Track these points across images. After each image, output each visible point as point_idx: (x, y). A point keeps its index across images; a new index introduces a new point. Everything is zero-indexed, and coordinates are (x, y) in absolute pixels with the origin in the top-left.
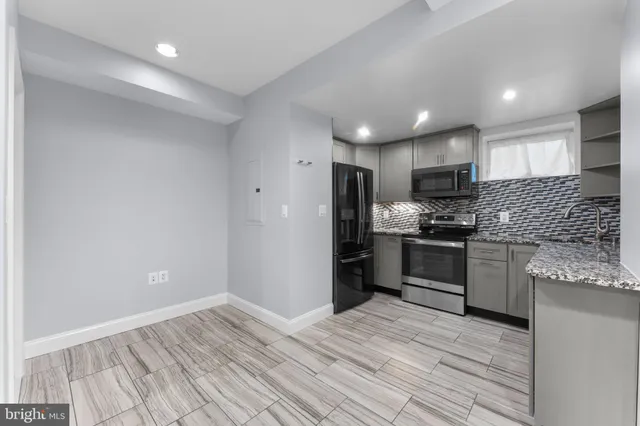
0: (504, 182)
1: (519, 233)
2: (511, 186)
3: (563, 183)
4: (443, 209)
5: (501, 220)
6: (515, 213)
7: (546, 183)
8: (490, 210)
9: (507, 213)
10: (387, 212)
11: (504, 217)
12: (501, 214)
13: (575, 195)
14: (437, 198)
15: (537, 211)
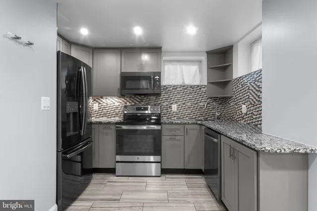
0: (174, 86)
1: (182, 117)
2: (178, 89)
3: (200, 89)
4: (140, 102)
5: (173, 110)
6: (179, 105)
7: (193, 88)
8: (167, 103)
9: (176, 105)
10: (97, 104)
11: (174, 107)
12: (173, 105)
13: (205, 96)
14: (136, 95)
15: (189, 104)
